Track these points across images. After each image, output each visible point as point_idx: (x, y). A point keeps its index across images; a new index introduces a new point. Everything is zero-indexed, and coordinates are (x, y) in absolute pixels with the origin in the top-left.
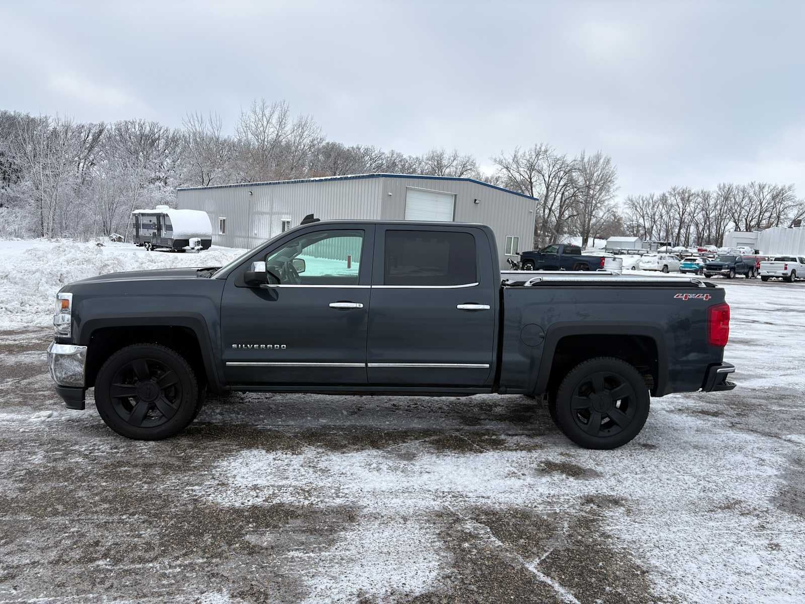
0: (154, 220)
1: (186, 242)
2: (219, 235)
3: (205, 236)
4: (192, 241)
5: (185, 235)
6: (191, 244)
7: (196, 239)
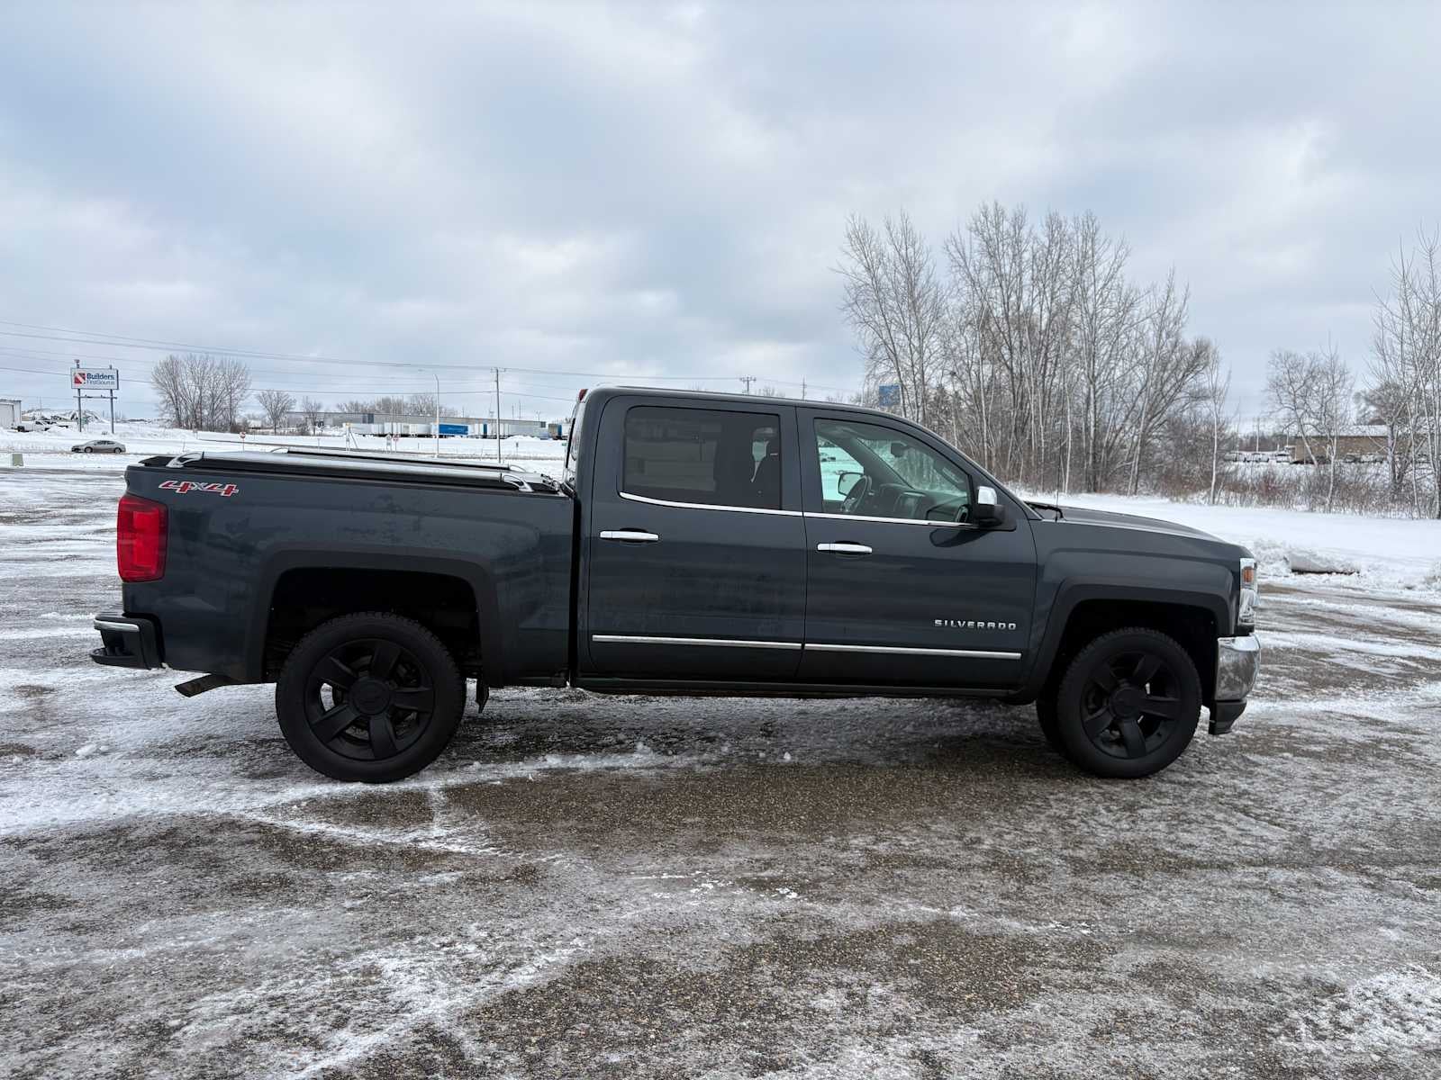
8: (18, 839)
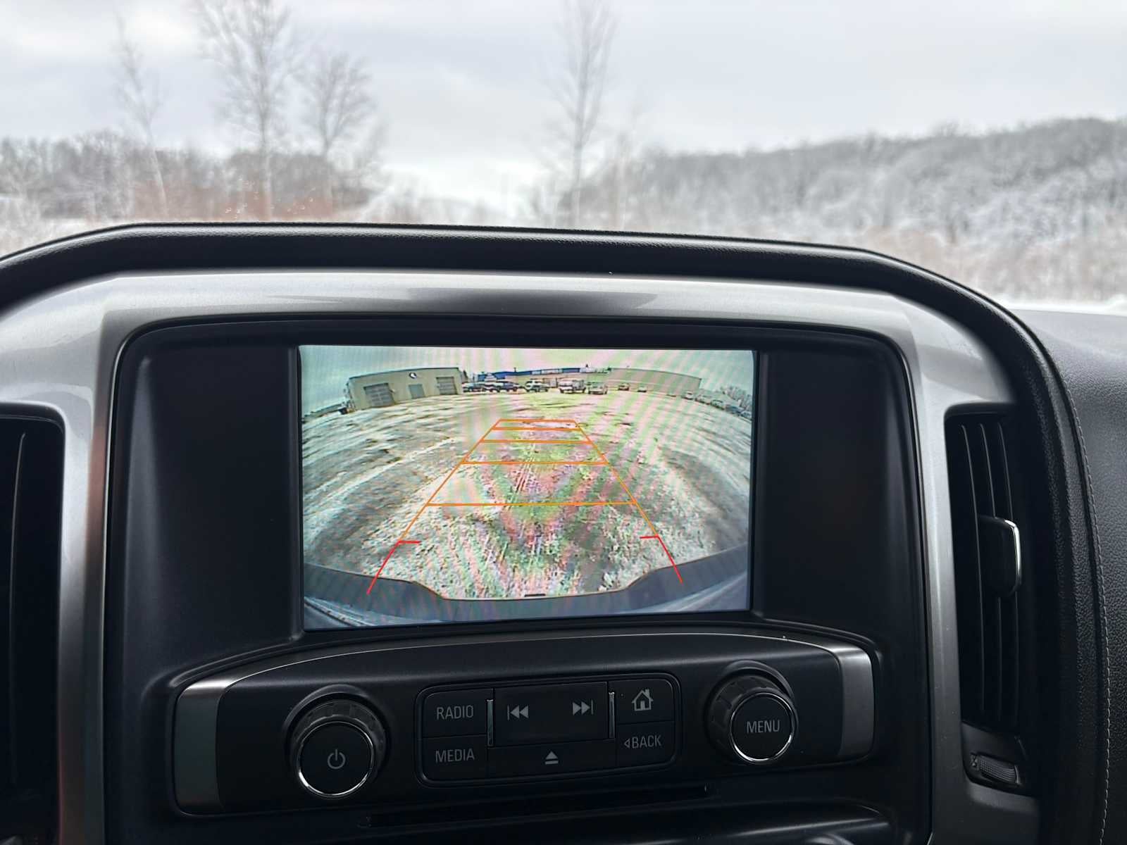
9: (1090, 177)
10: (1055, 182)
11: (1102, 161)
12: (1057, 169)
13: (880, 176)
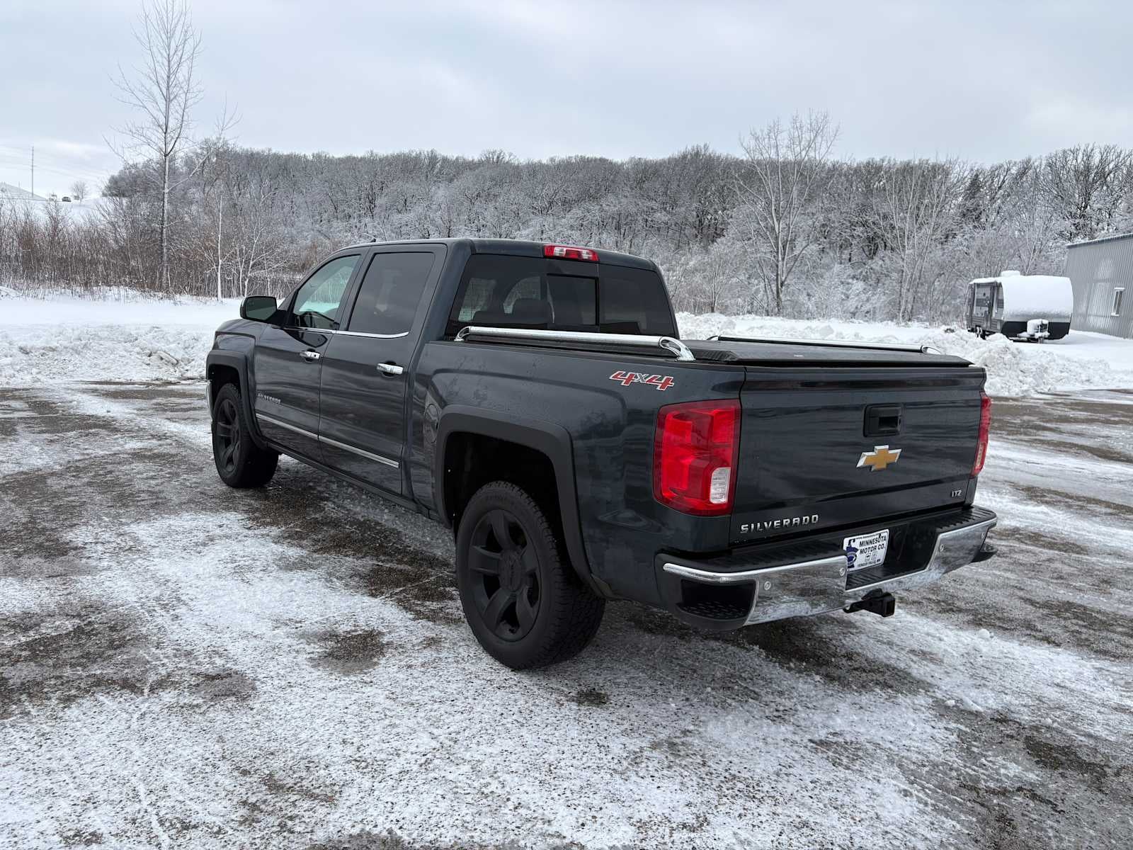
0: (988, 291)
1: (1023, 326)
2: (1112, 317)
3: (1058, 316)
4: (1032, 325)
5: (1023, 315)
6: (1031, 329)
7: (1038, 322)
8: (1049, 643)
9: (602, 210)
10: (577, 212)
11: (611, 198)
12: (579, 201)
13: (441, 193)
